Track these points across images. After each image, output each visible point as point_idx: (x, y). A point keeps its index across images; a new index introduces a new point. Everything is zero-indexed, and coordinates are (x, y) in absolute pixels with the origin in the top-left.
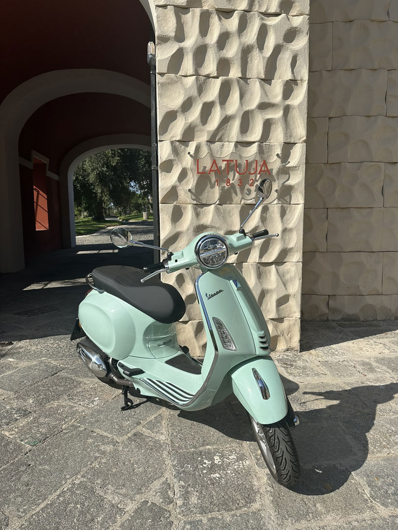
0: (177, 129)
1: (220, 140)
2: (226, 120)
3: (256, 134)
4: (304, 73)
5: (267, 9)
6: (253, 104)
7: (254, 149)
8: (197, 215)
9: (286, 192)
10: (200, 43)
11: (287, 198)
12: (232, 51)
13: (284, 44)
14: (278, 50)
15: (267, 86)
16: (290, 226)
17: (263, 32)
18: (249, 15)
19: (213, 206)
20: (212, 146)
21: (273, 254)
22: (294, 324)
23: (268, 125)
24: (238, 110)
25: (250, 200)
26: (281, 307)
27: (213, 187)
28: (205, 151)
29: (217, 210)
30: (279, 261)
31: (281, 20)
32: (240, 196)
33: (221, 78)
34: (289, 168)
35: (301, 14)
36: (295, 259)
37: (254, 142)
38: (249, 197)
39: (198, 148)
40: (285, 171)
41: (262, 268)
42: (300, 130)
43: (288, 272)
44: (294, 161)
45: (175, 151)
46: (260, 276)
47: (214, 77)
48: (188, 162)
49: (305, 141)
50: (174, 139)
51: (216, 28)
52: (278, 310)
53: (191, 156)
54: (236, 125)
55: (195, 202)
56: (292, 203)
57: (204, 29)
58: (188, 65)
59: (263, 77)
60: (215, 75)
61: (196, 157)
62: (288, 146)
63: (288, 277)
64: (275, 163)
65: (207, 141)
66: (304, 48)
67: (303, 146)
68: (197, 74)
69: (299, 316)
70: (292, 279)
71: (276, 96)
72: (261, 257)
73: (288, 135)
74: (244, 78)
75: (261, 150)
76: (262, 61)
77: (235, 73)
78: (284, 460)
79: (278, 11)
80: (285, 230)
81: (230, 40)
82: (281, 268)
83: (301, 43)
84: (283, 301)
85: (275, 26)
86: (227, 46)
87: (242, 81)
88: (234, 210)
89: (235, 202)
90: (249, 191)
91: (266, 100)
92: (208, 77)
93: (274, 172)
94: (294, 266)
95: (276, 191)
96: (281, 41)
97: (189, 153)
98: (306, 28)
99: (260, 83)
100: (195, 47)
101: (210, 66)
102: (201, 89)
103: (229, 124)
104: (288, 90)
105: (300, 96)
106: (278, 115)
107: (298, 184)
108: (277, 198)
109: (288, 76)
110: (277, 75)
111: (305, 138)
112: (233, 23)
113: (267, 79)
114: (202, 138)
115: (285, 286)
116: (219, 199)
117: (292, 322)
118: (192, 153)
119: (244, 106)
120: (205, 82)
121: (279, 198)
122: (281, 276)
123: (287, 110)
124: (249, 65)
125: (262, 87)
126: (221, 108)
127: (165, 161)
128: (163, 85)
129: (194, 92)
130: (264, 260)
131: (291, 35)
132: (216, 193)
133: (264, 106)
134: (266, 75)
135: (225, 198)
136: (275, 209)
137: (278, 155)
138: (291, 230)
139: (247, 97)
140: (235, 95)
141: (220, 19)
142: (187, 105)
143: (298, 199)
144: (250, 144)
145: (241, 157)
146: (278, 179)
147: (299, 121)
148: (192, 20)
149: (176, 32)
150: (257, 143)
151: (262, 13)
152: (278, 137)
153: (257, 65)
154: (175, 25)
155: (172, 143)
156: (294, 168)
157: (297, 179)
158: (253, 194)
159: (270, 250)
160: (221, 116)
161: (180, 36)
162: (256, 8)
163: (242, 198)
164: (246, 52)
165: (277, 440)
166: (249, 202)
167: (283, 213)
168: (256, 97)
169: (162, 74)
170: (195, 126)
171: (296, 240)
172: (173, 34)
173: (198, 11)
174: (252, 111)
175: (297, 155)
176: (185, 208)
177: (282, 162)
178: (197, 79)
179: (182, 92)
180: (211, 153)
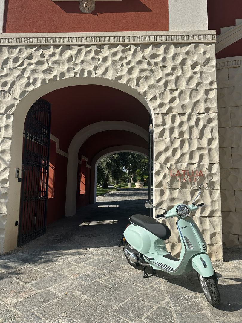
0: (162, 159)
1: (180, 162)
2: (183, 155)
3: (196, 159)
4: (216, 135)
5: (199, 112)
6: (195, 148)
7: (196, 166)
8: (171, 193)
9: (211, 185)
10: (172, 125)
11: (212, 187)
12: (185, 128)
13: (207, 124)
14: (204, 127)
15: (200, 141)
16: (215, 199)
17: (198, 120)
18: (192, 114)
19: (178, 190)
20: (177, 165)
21: (207, 213)
22: (220, 247)
23: (201, 156)
24: (188, 151)
25: (195, 187)
26: (213, 238)
27: (177, 181)
28: (174, 167)
29: (180, 191)
30: (211, 216)
31: (205, 115)
32: (190, 185)
33: (180, 138)
34: (212, 174)
35: (214, 113)
36: (218, 216)
37: (196, 163)
38: (194, 186)
39: (171, 166)
40: (211, 175)
41: (202, 219)
42: (216, 158)
43: (215, 221)
44: (214, 171)
45: (161, 167)
46: (201, 222)
47: (177, 138)
48: (167, 171)
49: (219, 163)
50: (161, 162)
51: (178, 120)
52: (211, 240)
53: (168, 169)
54: (187, 157)
55: (170, 188)
56: (215, 189)
57: (173, 120)
58: (167, 134)
59: (199, 137)
60: (178, 137)
61: (170, 169)
62: (211, 165)
63: (215, 223)
64: (206, 172)
65: (175, 163)
66: (216, 125)
67: (218, 165)
68: (170, 137)
69: (222, 244)
70: (217, 225)
71: (204, 145)
72: (201, 213)
73: (211, 160)
74: (190, 138)
75: (199, 166)
76: (198, 131)
77: (186, 136)
78: (213, 292)
79: (204, 112)
80: (212, 202)
81: (184, 124)
82: (211, 219)
83: (215, 123)
84: (213, 235)
85: (203, 118)
86: (183, 126)
87: (189, 139)
88: (188, 192)
89: (188, 188)
90: (194, 183)
91: (200, 146)
92: (175, 138)
93: (205, 176)
94: (218, 218)
95: (207, 184)
96: (206, 123)
97: (167, 168)
98: (216, 118)
99: (197, 140)
100: (170, 127)
101: (176, 134)
102: (172, 143)
103: (184, 156)
104: (210, 141)
105: (215, 144)
106: (206, 152)
107: (217, 181)
108: (207, 187)
109: (210, 136)
110: (204, 136)
111: (219, 161)
112: (185, 118)
113: (201, 138)
114: (173, 161)
115: (214, 228)
116: (180, 187)
117: (218, 246)
118: (169, 168)
119: (190, 149)
120: (174, 140)
121: (208, 187)
122: (212, 223)
123: (210, 150)
124: (192, 133)
125: (198, 141)
126: (181, 150)
127: (157, 171)
128: (156, 142)
129: (169, 144)
130: (203, 215)
131: (210, 121)
132: (179, 184)
133: (199, 149)
134: (200, 136)
135: (183, 186)
136: (207, 191)
137: (207, 168)
138: (215, 201)
139: (192, 145)
140: (186, 145)
141: (180, 117)
142: (166, 149)
143: (218, 188)
144: (194, 164)
145: (190, 169)
146: (207, 178)
147: (215, 154)
148: (169, 118)
149: (162, 123)
150: (197, 164)
151: (197, 113)
152: (206, 161)
153: (196, 133)
154: (162, 120)
155: (160, 164)
156: (214, 174)
157: (216, 178)
158: (196, 185)
159: (206, 210)
160: (181, 153)
161: (164, 124)
162: (195, 111)
163: (191, 187)
164: (191, 128)
165: (210, 284)
166: (194, 188)
167: (211, 194)
168: (196, 144)
169: (156, 138)
170: (170, 157)
171: (218, 206)
172: (161, 124)
173: (171, 115)
174: (194, 151)
175: (216, 168)
176: (166, 190)
177: (209, 171)
178: (170, 140)
179: (165, 144)
180: (177, 168)
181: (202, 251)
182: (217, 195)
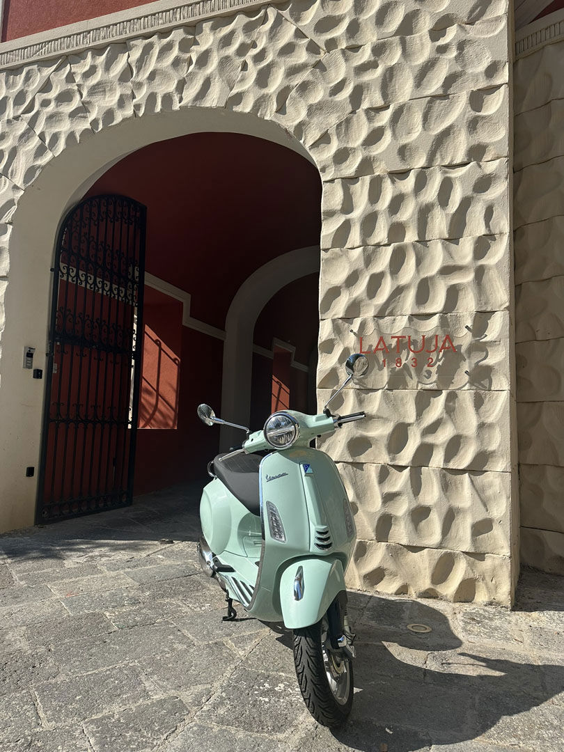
0: (340, 307)
1: (391, 314)
2: (398, 291)
3: (437, 303)
4: (503, 224)
5: (452, 161)
6: (434, 268)
7: (435, 321)
8: (361, 402)
9: (482, 376)
10: (370, 209)
11: (486, 382)
12: (408, 213)
13: (475, 195)
14: (466, 203)
15: (453, 246)
16: (490, 420)
17: (447, 186)
18: (427, 171)
19: (380, 391)
20: (381, 321)
21: (465, 459)
22: (501, 566)
23: (453, 294)
24: (414, 278)
25: (431, 383)
26: (480, 537)
27: (381, 369)
28: (371, 327)
29: (385, 396)
30: (478, 467)
31: (469, 169)
32: (415, 379)
33: (392, 245)
34: (486, 343)
35: (498, 158)
36: (501, 467)
37: (435, 314)
38: (428, 381)
39: (363, 326)
40: (480, 347)
41: (449, 476)
42: (501, 294)
43: (490, 485)
44: (492, 334)
45: (337, 329)
46: (446, 487)
47: (384, 245)
48: (351, 341)
49: (507, 308)
50: (336, 317)
51: (388, 192)
52: (474, 540)
53: (355, 334)
54: (410, 296)
55: (358, 387)
56: (492, 388)
57: (375, 195)
58: (355, 237)
59: (447, 236)
60: (386, 242)
61: (360, 336)
62: (482, 318)
63: (489, 492)
64: (464, 338)
65: (375, 316)
66: (502, 195)
67: (504, 315)
68: (364, 244)
69: (509, 554)
70: (496, 497)
71: (465, 257)
72: (447, 460)
73: (483, 302)
74: (423, 240)
75: (444, 323)
76: (444, 219)
77: (411, 237)
79: (466, 160)
80: (482, 426)
81: (405, 202)
82: (480, 479)
83: (500, 190)
84: (482, 527)
85: (462, 179)
86: (402, 209)
87: (419, 245)
88: (408, 397)
89: (410, 387)
90: (429, 373)
91: (451, 263)
92: (378, 245)
93: (463, 350)
94: (499, 476)
95: (466, 372)
96: (470, 193)
97: (352, 331)
98: (505, 172)
99: (443, 244)
100: (363, 216)
101: (381, 234)
102: (369, 260)
103: (403, 295)
104: (482, 247)
105: (500, 252)
106: (467, 278)
107: (499, 363)
108: (468, 382)
109: (481, 230)
110: (466, 232)
111: (507, 304)
112: (409, 184)
113: (454, 236)
114: (369, 313)
115: (485, 505)
116: (388, 383)
117: (497, 562)
118: (356, 330)
119: (421, 273)
120: (374, 251)
121: (471, 382)
122: (479, 491)
123: (480, 272)
124: (429, 226)
125: (446, 248)
126: (392, 278)
127: (325, 341)
128: (327, 260)
129: (361, 264)
130: (452, 465)
131: (483, 184)
132: (384, 376)
133: (447, 271)
134: (450, 234)
135: (397, 382)
136: (467, 397)
137: (467, 327)
138: (491, 426)
139: (426, 262)
140: (411, 262)
141: (393, 182)
142: (352, 280)
143: (502, 385)
144: (430, 315)
145: (416, 332)
146: (469, 357)
147: (498, 284)
148: (361, 191)
149: (343, 204)
150: (438, 315)
151: (444, 166)
152: (468, 306)
153: (440, 224)
154: (342, 197)
155: (333, 321)
156: (492, 343)
157: (499, 357)
158: (434, 377)
159: (462, 452)
160: (392, 288)
161: (348, 206)
162: (438, 161)
163: (419, 382)
164: (424, 214)
166: (428, 387)
167: (479, 402)
168: (437, 257)
169: (326, 250)
170: (362, 301)
171: (500, 440)
172: (339, 207)
173: (367, 179)
174: (432, 278)
175: (498, 326)
176: (347, 394)
177: (474, 336)
178: (364, 250)
179: (347, 266)
180: (379, 329)
181: (314, 549)
182: (498, 408)
